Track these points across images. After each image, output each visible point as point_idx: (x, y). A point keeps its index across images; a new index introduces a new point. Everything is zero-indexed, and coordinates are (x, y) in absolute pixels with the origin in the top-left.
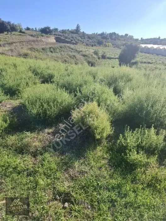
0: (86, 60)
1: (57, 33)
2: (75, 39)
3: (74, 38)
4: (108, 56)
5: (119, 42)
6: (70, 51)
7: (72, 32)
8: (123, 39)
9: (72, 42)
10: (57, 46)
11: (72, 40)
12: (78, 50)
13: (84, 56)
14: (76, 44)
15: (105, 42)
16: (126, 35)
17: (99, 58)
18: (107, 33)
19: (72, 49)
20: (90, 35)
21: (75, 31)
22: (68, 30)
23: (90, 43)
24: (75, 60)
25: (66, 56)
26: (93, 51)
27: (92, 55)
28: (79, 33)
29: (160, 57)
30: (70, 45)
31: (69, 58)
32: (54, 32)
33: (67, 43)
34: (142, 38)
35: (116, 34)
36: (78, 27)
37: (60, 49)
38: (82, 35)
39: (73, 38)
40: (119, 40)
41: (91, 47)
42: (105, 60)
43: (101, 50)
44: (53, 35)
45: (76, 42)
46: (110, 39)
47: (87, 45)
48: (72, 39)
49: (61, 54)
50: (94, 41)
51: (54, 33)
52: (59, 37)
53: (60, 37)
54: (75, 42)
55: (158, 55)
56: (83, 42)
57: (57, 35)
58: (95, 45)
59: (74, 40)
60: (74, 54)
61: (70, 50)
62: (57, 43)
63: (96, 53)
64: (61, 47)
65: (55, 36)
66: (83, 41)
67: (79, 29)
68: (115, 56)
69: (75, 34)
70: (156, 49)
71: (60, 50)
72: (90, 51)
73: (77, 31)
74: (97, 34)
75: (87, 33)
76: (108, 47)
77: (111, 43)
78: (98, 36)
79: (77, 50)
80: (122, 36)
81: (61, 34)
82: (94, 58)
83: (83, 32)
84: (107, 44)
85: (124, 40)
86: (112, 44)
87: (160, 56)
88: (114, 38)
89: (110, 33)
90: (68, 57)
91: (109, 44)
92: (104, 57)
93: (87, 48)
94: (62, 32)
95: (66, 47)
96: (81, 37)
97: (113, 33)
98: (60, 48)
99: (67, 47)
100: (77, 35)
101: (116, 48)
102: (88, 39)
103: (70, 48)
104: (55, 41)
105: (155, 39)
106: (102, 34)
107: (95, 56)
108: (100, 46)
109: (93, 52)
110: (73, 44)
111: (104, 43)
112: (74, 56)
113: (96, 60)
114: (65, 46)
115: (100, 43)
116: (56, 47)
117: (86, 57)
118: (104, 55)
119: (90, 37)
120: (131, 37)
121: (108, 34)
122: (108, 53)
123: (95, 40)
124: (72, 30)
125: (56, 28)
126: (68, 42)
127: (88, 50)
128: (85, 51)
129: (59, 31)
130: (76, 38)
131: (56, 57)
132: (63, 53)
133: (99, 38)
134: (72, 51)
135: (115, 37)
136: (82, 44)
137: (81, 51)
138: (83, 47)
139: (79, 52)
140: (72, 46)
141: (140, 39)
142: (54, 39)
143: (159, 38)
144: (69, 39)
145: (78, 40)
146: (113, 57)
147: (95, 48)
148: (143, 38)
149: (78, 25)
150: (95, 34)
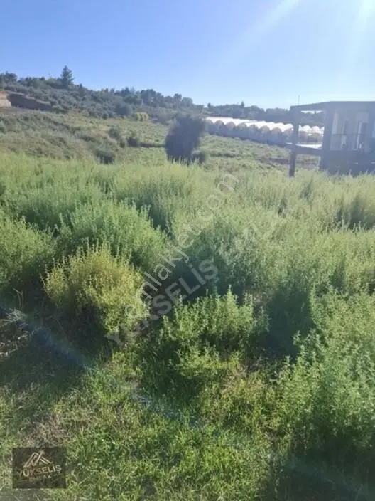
0: (91, 148)
1: (12, 86)
2: (62, 100)
3: (59, 99)
4: (142, 140)
5: (163, 112)
6: (50, 127)
7: (52, 84)
8: (171, 105)
9: (54, 107)
10: (16, 116)
11: (53, 103)
12: (70, 125)
13: (86, 139)
14: (64, 112)
15: (134, 109)
16: (177, 96)
17: (122, 145)
18: (136, 90)
19: (56, 123)
20: (96, 93)
21: (60, 83)
22: (42, 79)
23: (99, 110)
24: (65, 148)
25: (41, 139)
26: (108, 129)
27: (105, 138)
28: (70, 87)
29: (248, 143)
30: (51, 114)
31: (48, 143)
32: (6, 82)
33: (42, 110)
34: (209, 105)
35: (155, 92)
36: (66, 73)
37: (23, 124)
38: (77, 92)
39: (54, 97)
40: (163, 106)
41: (101, 119)
42: (138, 149)
43: (126, 127)
44: (3, 90)
45: (64, 107)
46: (142, 104)
47: (92, 114)
48: (54, 100)
49: (27, 135)
50: (106, 107)
51: (5, 85)
52: (20, 94)
53: (23, 94)
54: (61, 108)
55: (243, 139)
56: (82, 109)
57: (12, 89)
58: (111, 116)
59: (59, 103)
60: (61, 135)
61: (52, 125)
62: (14, 108)
63: (114, 133)
64: (26, 119)
65: (9, 91)
66: (80, 106)
67: (68, 79)
68: (158, 141)
69: (61, 90)
70: (238, 127)
71: (25, 125)
72: (102, 127)
73: (65, 81)
74: (112, 90)
75: (89, 89)
76: (141, 120)
77: (147, 112)
78: (116, 96)
79: (67, 127)
80: (169, 97)
81: (23, 87)
82: (111, 144)
83: (81, 85)
84: (138, 114)
85: (174, 107)
86: (149, 115)
87: (248, 141)
88: (152, 101)
89: (142, 91)
90: (44, 141)
91: (142, 113)
92: (133, 143)
93: (91, 122)
94: (26, 83)
95: (39, 119)
96: (74, 97)
97: (148, 90)
98: (23, 121)
99: (42, 119)
100: (66, 91)
101: (158, 124)
102: (93, 102)
103: (49, 120)
104: (9, 104)
105: (234, 106)
106: (125, 92)
107: (114, 141)
108: (123, 117)
109: (106, 132)
110: (57, 113)
111: (132, 113)
112: (61, 139)
113: (117, 150)
114: (35, 116)
115: (122, 112)
116: (13, 118)
117: (90, 142)
118: (134, 138)
119: (96, 97)
120: (188, 102)
121: (137, 93)
122: (143, 135)
123: (108, 104)
124: (51, 79)
125: (10, 72)
126: (43, 108)
127: (94, 127)
128: (89, 129)
129: (19, 81)
130: (63, 98)
131: (15, 143)
132: (30, 131)
133: (120, 99)
134: (57, 127)
135: (155, 100)
136: (79, 112)
137: (79, 129)
138: (84, 119)
139: (74, 131)
140: (55, 117)
141: (206, 106)
142: (7, 101)
143: (243, 105)
144: (46, 99)
145: (70, 103)
146: (152, 142)
147: (110, 121)
148: (212, 105)
149: (65, 69)
150: (109, 90)
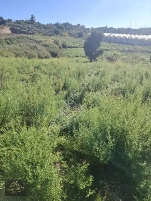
0: (48, 50)
1: (11, 24)
2: (32, 29)
4: (68, 45)
5: (74, 32)
6: (28, 41)
7: (27, 23)
8: (76, 29)
9: (29, 32)
10: (14, 37)
11: (28, 31)
12: (37, 40)
13: (45, 46)
14: (33, 34)
15: (61, 31)
16: (79, 25)
17: (60, 48)
18: (61, 23)
19: (31, 39)
20: (46, 25)
21: (30, 22)
22: (23, 20)
23: (47, 32)
24: (37, 51)
25: (26, 47)
26: (54, 40)
27: (53, 45)
28: (34, 23)
31: (29, 49)
32: (8, 23)
33: (24, 34)
34: (92, 28)
35: (69, 24)
36: (32, 17)
37: (17, 40)
38: (38, 25)
39: (29, 28)
40: (73, 29)
42: (67, 49)
43: (61, 40)
44: (7, 26)
45: (33, 32)
46: (65, 29)
47: (44, 35)
48: (28, 29)
49: (20, 45)
52: (14, 27)
53: (16, 27)
54: (32, 33)
55: (109, 42)
56: (40, 32)
57: (11, 26)
58: (52, 35)
59: (31, 30)
60: (35, 44)
61: (29, 40)
62: (13, 34)
63: (56, 43)
64: (18, 38)
66: (39, 31)
67: (34, 20)
68: (74, 45)
69: (31, 25)
70: (107, 37)
72: (50, 40)
73: (32, 21)
74: (51, 24)
76: (65, 36)
77: (67, 32)
78: (54, 26)
79: (36, 41)
80: (75, 25)
82: (55, 47)
83: (39, 22)
84: (63, 33)
85: (78, 30)
87: (112, 43)
89: (64, 23)
91: (65, 33)
92: (64, 46)
93: (45, 38)
94: (16, 22)
95: (24, 38)
96: (37, 27)
99: (25, 38)
101: (72, 37)
102: (45, 29)
103: (28, 38)
104: (10, 32)
105: (103, 28)
106: (57, 25)
107: (56, 46)
108: (57, 35)
109: (53, 42)
110: (30, 35)
111: (61, 33)
112: (35, 47)
113: (58, 50)
114: (22, 36)
115: (56, 33)
117: (47, 47)
118: (65, 44)
119: (46, 27)
120: (83, 27)
121: (62, 24)
122: (67, 42)
125: (9, 19)
126: (24, 33)
128: (45, 41)
129: (14, 22)
130: (32, 28)
131: (15, 49)
132: (22, 44)
134: (31, 41)
135: (69, 27)
136: (39, 34)
137: (41, 41)
138: (41, 37)
139: (39, 42)
140: (30, 37)
142: (9, 30)
143: (107, 27)
144: (25, 29)
145: (35, 30)
146: (72, 45)
147: (52, 37)
148: (93, 28)
149: (32, 15)
150: (50, 24)
